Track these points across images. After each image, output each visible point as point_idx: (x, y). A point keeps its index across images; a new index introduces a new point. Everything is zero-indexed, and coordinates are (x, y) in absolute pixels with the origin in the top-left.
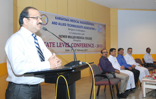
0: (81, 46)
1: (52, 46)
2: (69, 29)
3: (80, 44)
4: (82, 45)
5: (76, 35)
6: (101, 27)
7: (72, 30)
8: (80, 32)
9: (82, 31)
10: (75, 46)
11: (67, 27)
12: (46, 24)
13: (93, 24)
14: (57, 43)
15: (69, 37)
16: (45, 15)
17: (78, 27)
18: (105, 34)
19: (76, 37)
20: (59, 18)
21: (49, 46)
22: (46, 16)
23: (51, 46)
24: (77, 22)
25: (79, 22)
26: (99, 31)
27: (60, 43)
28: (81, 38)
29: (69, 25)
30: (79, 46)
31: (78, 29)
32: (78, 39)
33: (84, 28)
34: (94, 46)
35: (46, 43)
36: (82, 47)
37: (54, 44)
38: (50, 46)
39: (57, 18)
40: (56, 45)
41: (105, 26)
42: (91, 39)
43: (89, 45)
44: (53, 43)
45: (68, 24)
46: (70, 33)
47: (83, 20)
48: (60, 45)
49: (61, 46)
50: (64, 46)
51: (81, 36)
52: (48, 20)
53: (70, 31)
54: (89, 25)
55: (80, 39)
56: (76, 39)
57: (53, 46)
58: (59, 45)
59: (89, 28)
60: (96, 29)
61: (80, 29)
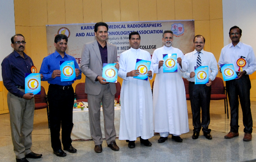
5: (120, 46)
6: (180, 26)
7: (111, 39)
12: (68, 37)
19: (119, 49)
20: (87, 28)
22: (67, 28)
25: (126, 26)
26: (174, 34)
31: (123, 36)
32: (123, 51)
41: (192, 22)
42: (153, 47)
44: (79, 59)
47: (135, 21)
52: (69, 33)
53: (109, 41)
54: (148, 27)
61: (127, 36)
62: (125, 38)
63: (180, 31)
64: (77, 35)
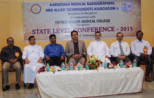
0: (90, 31)
3: (88, 28)
4: (92, 30)
5: (81, 19)
9: (90, 14)
11: (66, 12)
12: (39, 12)
14: (54, 29)
17: (84, 9)
19: (81, 22)
20: (55, 5)
21: (43, 33)
22: (38, 5)
23: (45, 33)
24: (81, 4)
25: (86, 4)
26: (125, 10)
27: (57, 29)
28: (89, 21)
29: (69, 10)
30: (86, 31)
31: (84, 11)
32: (84, 23)
33: (95, 9)
34: (115, 29)
35: (39, 30)
36: (92, 31)
37: (49, 30)
38: (44, 32)
39: (52, 5)
40: (52, 31)
42: (109, 21)
43: (104, 28)
44: (48, 30)
46: (71, 18)
48: (57, 31)
50: (62, 32)
51: (89, 19)
52: (41, 8)
53: (72, 16)
55: (88, 23)
57: (48, 33)
58: (55, 31)
59: (104, 9)
60: (118, 8)
61: (87, 11)
62: (85, 13)
63: (129, 8)
64: (47, 10)
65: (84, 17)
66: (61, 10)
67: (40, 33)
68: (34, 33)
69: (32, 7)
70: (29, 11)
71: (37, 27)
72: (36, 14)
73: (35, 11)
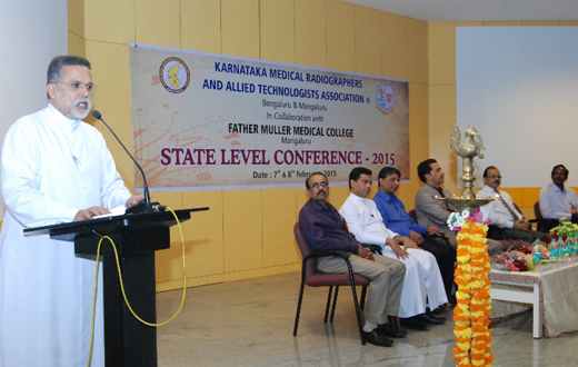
0: (311, 161)
1: (204, 160)
2: (265, 103)
3: (307, 152)
4: (315, 157)
5: (292, 124)
6: (389, 90)
7: (276, 105)
8: (308, 113)
9: (314, 108)
10: (289, 159)
11: (258, 96)
12: (184, 88)
13: (356, 83)
14: (223, 151)
15: (265, 129)
16: (177, 59)
17: (298, 93)
18: (407, 115)
19: (292, 131)
20: (229, 68)
21: (192, 163)
22: (182, 62)
23: (200, 163)
24: (294, 76)
26: (381, 107)
27: (233, 151)
28: (309, 131)
29: (264, 89)
30: (302, 160)
31: (299, 100)
32: (298, 137)
33: (323, 96)
34: (363, 158)
35: (182, 151)
36: (315, 163)
37: (211, 153)
38: (196, 160)
39: (220, 67)
40: (218, 156)
41: (405, 86)
42: (349, 133)
43: (341, 154)
44: (208, 151)
45: (263, 84)
46: (269, 116)
47: (320, 67)
48: (233, 157)
49: (236, 161)
50: (246, 161)
51: (310, 124)
52: (188, 75)
53: (271, 110)
54: (342, 85)
55: (308, 137)
56: (292, 136)
57: (208, 163)
58: (228, 157)
59: (342, 97)
60: (368, 100)
61: (305, 101)
62: (302, 106)
63: (389, 100)
64: (206, 84)
65: (300, 118)
66: (245, 88)
67: (184, 163)
68: (166, 161)
69: (162, 67)
70: (154, 77)
71: (177, 140)
72: (175, 91)
73: (172, 80)
